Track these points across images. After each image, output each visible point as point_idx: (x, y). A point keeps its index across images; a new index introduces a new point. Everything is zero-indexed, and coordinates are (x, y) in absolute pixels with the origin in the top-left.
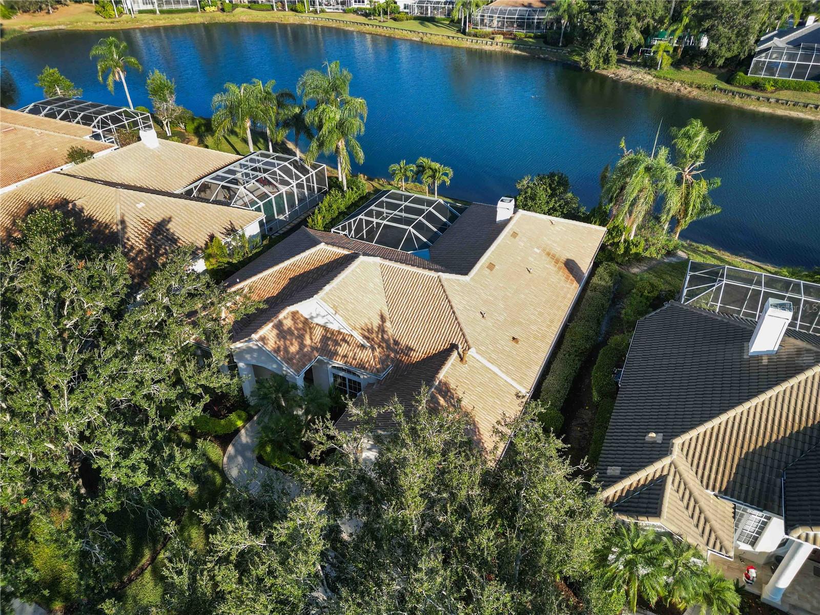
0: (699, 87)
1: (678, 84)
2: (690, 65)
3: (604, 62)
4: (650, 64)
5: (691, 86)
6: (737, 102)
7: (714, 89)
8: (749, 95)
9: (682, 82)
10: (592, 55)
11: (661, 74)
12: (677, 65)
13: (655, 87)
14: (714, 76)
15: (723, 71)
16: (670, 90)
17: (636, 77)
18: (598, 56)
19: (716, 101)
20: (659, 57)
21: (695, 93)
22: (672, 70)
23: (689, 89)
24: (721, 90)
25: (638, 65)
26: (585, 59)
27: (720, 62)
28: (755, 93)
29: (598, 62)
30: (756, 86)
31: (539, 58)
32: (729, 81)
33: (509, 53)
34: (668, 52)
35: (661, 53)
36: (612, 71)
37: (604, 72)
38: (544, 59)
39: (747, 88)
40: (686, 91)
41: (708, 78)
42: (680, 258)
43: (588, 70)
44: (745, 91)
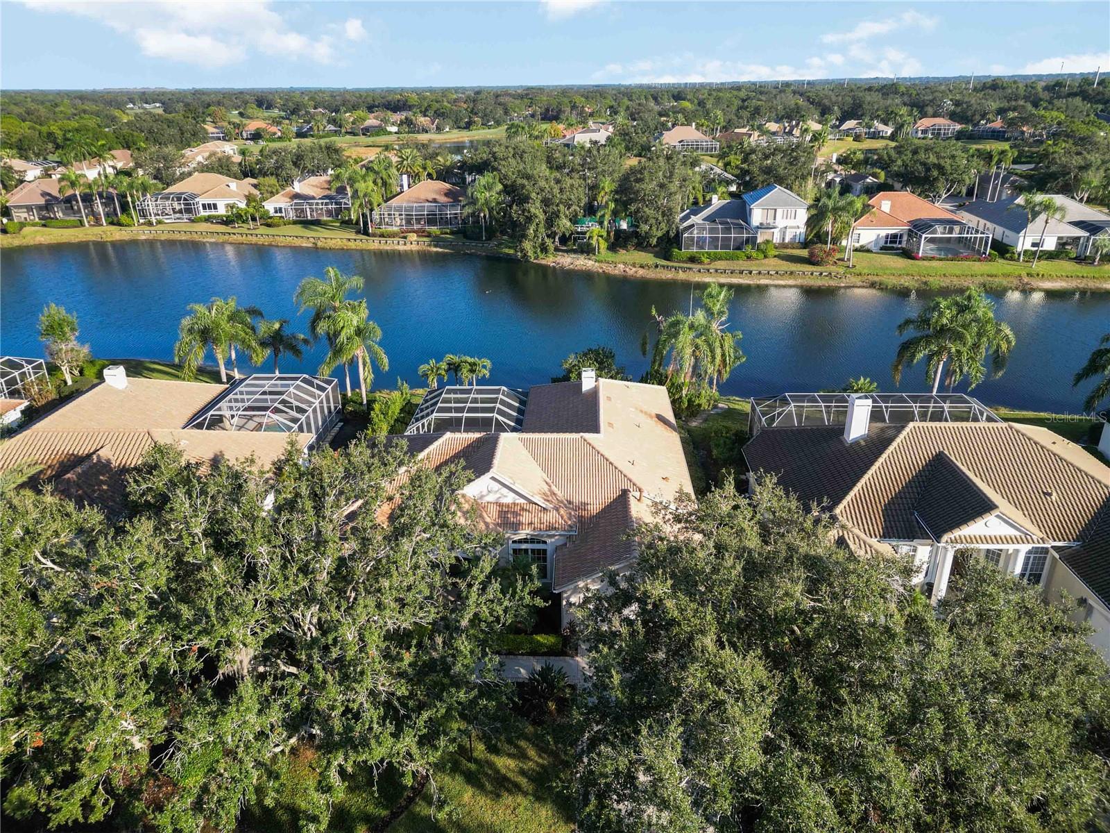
0: (642, 267)
1: (621, 266)
2: (625, 247)
3: (542, 251)
4: (587, 250)
5: (634, 267)
6: (682, 276)
7: (657, 266)
8: (690, 269)
9: (625, 264)
10: (527, 245)
11: (601, 257)
12: (613, 248)
13: (601, 271)
14: (651, 255)
15: (657, 249)
16: (617, 272)
17: (578, 263)
18: (534, 247)
19: (663, 277)
20: (594, 242)
21: (641, 272)
22: (610, 253)
23: (634, 269)
24: (663, 266)
25: (575, 252)
26: (522, 250)
27: (654, 241)
28: (695, 267)
29: (535, 253)
30: (693, 259)
31: (466, 254)
32: (667, 258)
33: (429, 251)
34: (602, 236)
35: (595, 238)
36: (550, 260)
37: (543, 262)
38: (471, 255)
39: (683, 262)
40: (631, 271)
41: (647, 258)
42: (721, 408)
43: (527, 261)
44: (685, 265)
